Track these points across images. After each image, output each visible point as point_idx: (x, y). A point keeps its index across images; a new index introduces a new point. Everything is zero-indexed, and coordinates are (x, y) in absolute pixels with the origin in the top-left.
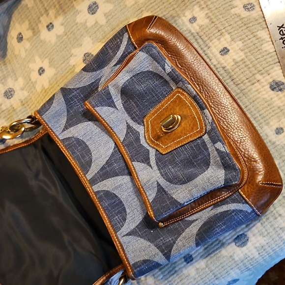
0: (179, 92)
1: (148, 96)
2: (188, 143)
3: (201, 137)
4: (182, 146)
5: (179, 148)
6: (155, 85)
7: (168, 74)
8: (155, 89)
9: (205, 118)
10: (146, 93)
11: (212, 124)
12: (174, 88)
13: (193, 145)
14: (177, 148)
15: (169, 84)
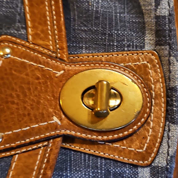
0: (151, 61)
1: (97, 25)
2: (106, 159)
3: (136, 166)
4: (93, 155)
5: (85, 154)
6: (120, 16)
7: (157, 17)
8: (116, 24)
9: (165, 140)
10: (97, 18)
11: (171, 161)
12: (147, 48)
13: (112, 169)
14: (81, 152)
15: (144, 34)
